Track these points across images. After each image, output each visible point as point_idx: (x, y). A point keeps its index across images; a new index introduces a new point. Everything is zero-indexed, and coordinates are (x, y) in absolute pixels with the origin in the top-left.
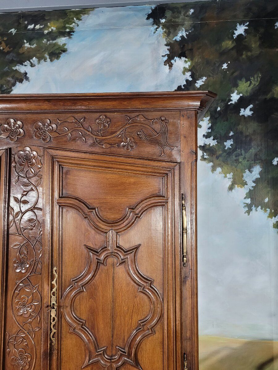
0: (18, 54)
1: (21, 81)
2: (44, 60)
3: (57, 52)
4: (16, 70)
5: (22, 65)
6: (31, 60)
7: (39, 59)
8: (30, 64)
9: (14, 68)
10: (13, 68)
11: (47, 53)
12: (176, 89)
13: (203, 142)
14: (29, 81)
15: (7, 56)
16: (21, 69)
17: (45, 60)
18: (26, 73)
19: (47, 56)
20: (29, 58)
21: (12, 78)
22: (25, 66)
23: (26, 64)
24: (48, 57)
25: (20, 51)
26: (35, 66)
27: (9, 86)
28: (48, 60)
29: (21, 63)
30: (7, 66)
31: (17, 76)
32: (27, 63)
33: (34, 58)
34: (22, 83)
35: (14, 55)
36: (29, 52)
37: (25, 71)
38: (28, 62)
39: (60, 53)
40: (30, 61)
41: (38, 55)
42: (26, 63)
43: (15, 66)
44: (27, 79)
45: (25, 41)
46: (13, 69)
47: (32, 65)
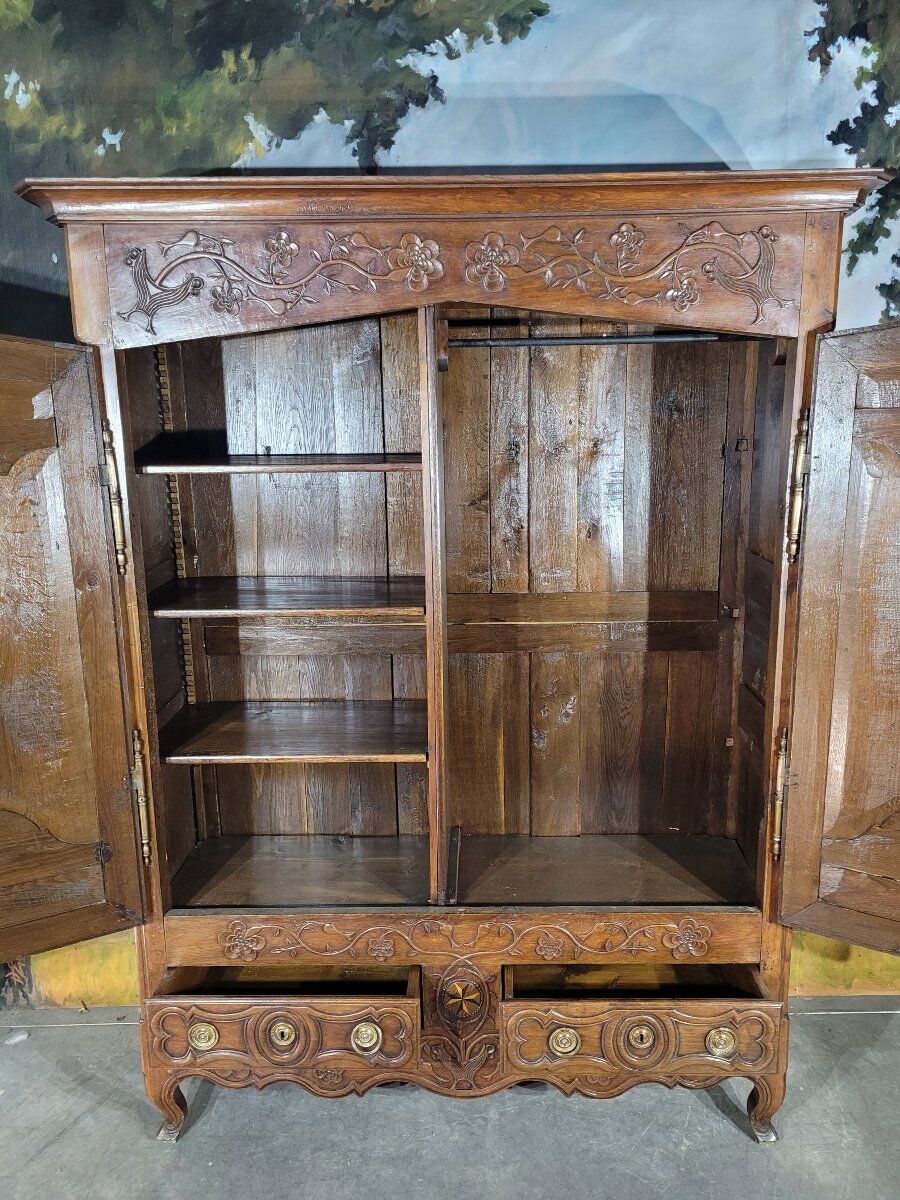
0: (413, 19)
1: (421, 102)
2: (486, 38)
3: (521, 14)
4: (407, 67)
5: (424, 51)
6: (447, 38)
7: (474, 33)
8: (446, 52)
9: (401, 62)
10: (398, 61)
11: (492, 17)
12: (834, 128)
13: (891, 276)
14: (443, 102)
15: (379, 26)
16: (422, 64)
17: (488, 38)
18: (435, 78)
19: (492, 26)
20: (442, 33)
21: (398, 93)
22: (432, 54)
23: (434, 51)
24: (495, 29)
25: (415, 10)
26: (458, 55)
27: (388, 116)
28: (497, 38)
29: (420, 45)
30: (379, 56)
31: (409, 84)
32: (436, 46)
33: (458, 31)
34: (423, 106)
35: (401, 21)
36: (442, 13)
37: (433, 71)
38: (441, 43)
39: (529, 19)
40: (445, 42)
41: (467, 22)
42: (432, 48)
43: (405, 55)
44: (439, 95)
46: (398, 65)
47: (451, 54)
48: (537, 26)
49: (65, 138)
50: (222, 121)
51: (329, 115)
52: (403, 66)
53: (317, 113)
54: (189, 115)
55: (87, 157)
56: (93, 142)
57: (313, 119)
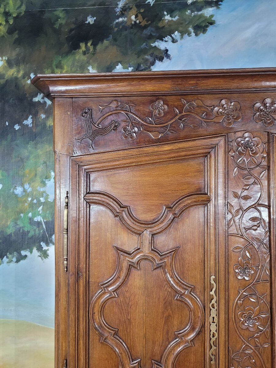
0: (158, 28)
1: (161, 59)
2: (188, 35)
3: (203, 25)
4: (155, 46)
5: (162, 40)
6: (172, 35)
7: (182, 33)
8: (172, 40)
9: (153, 45)
10: (152, 44)
11: (191, 26)
14: (170, 59)
15: (144, 31)
16: (161, 45)
17: (189, 34)
18: (167, 50)
19: (191, 29)
20: (170, 33)
21: (151, 56)
22: (166, 41)
23: (167, 40)
24: (192, 31)
25: (159, 25)
26: (177, 41)
27: (147, 65)
28: (193, 34)
29: (161, 38)
30: (144, 42)
31: (156, 53)
32: (168, 38)
33: (177, 32)
34: (162, 61)
35: (153, 29)
36: (170, 26)
37: (166, 48)
38: (170, 37)
39: (207, 26)
40: (171, 36)
41: (181, 29)
42: (166, 39)
43: (154, 42)
44: (168, 57)
45: (165, 13)
46: (151, 46)
47: (174, 41)
48: (210, 29)
49: (16, 77)
50: (78, 69)
51: (122, 66)
52: (153, 46)
53: (118, 65)
54: (65, 67)
55: (23, 84)
56: (26, 78)
57: (116, 68)
